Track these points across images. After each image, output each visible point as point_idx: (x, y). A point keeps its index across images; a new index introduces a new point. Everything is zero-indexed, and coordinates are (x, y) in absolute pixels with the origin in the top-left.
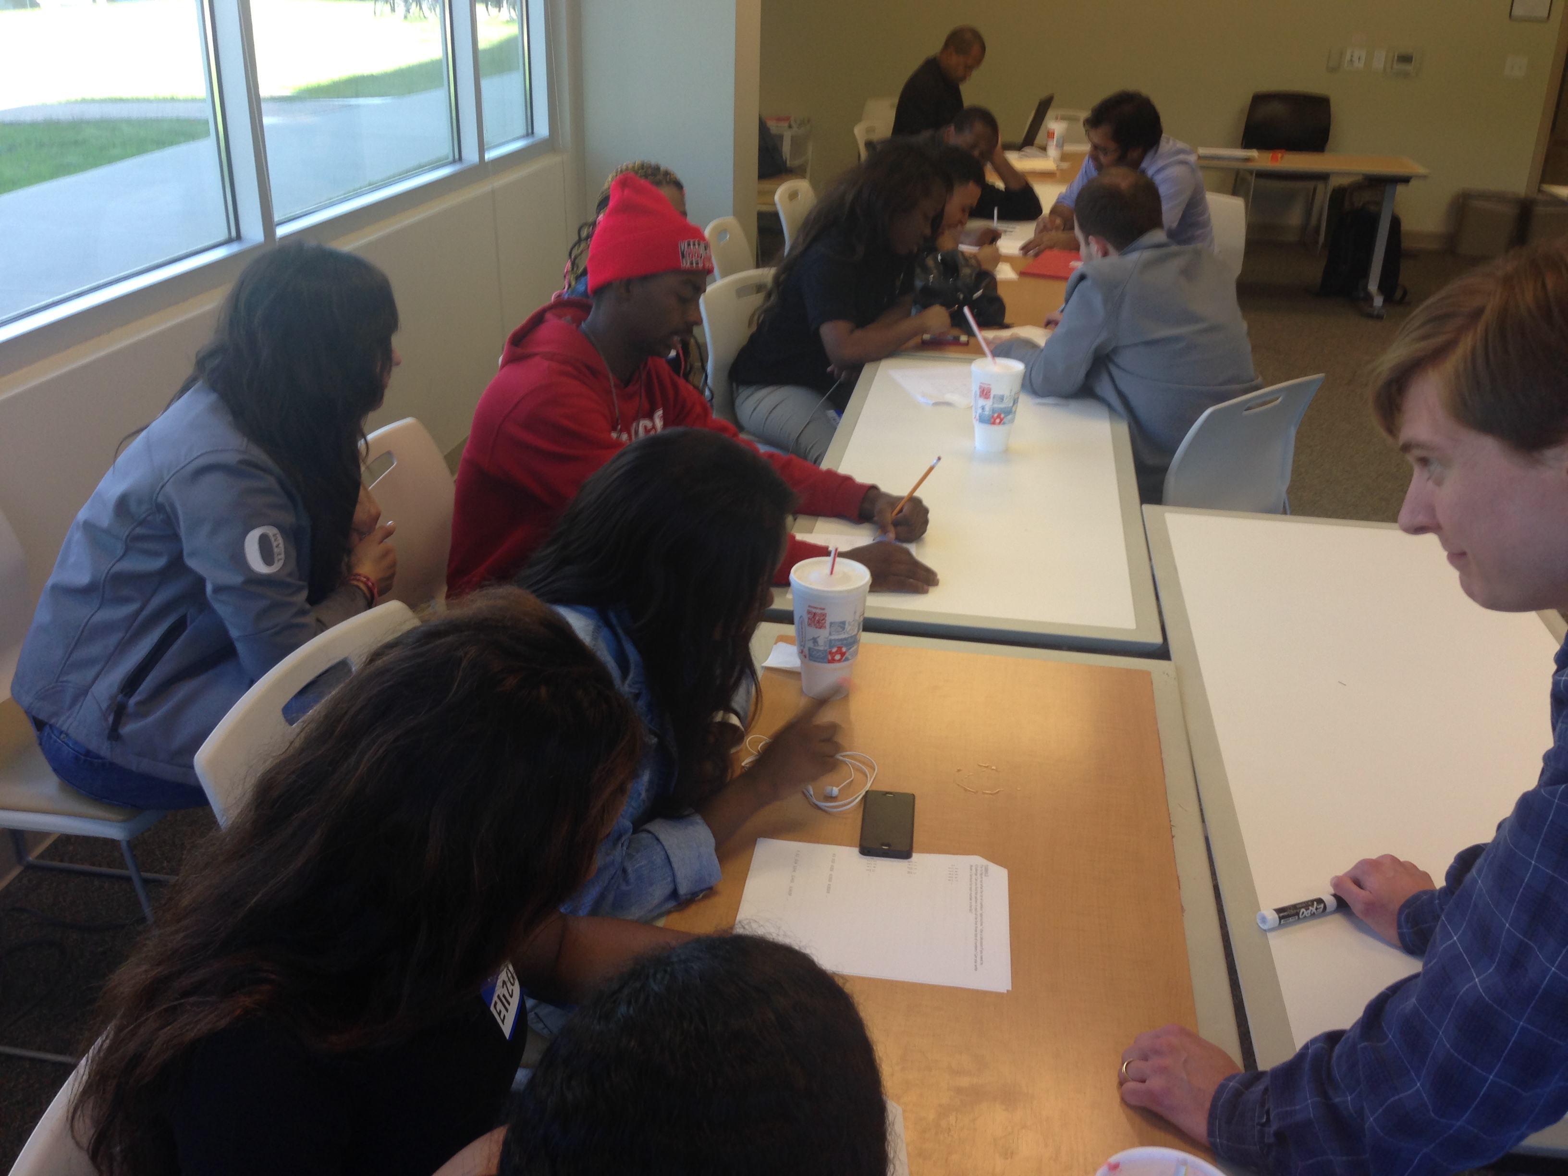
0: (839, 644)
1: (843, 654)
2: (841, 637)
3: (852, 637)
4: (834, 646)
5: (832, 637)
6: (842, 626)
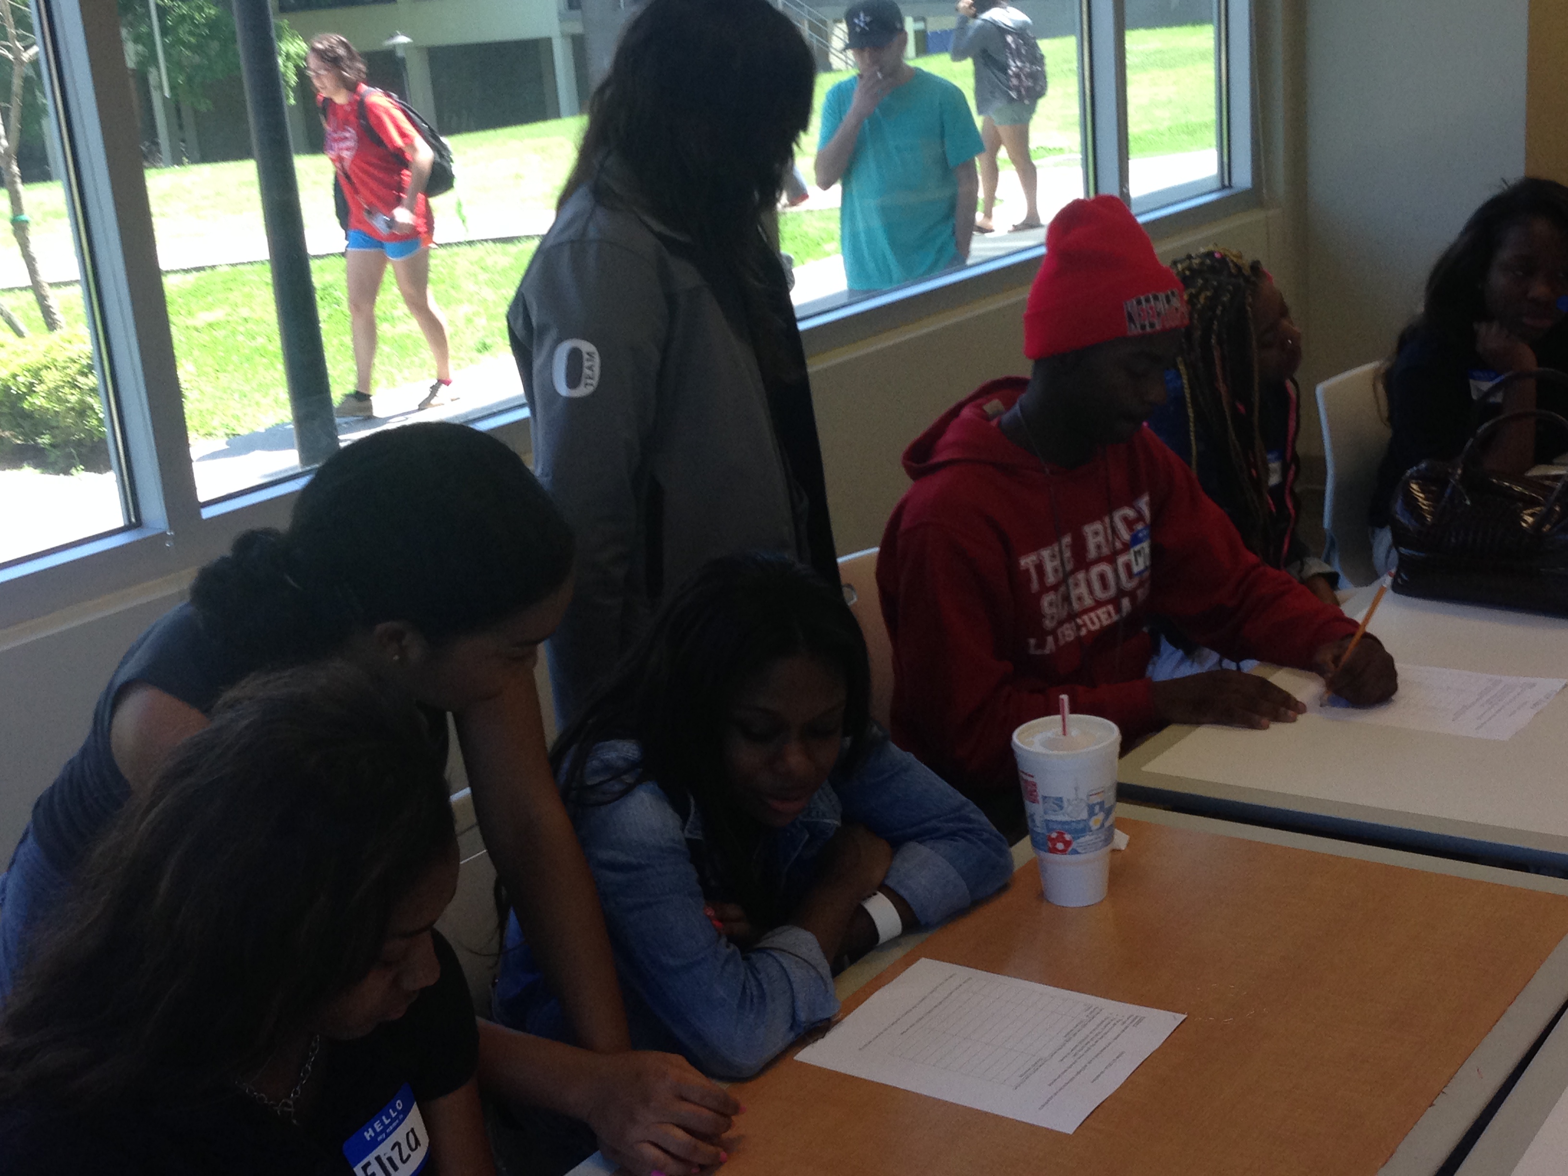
0: (1058, 827)
1: (1067, 844)
2: (1060, 818)
3: (1078, 822)
4: (1053, 830)
5: (1048, 817)
6: (1059, 802)
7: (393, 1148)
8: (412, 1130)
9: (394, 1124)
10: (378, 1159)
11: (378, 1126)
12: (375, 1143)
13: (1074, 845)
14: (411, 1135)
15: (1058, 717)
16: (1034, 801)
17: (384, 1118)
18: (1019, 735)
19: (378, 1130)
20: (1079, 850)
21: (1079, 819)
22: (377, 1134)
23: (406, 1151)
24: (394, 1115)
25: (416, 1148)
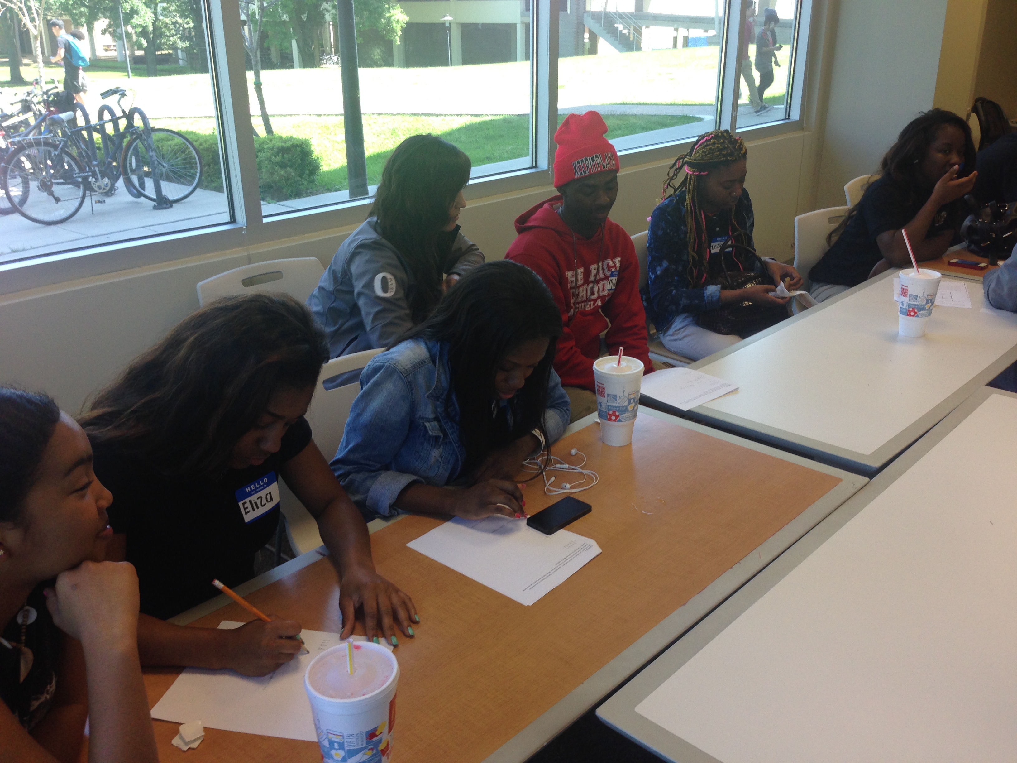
0: (614, 409)
1: (617, 417)
2: (615, 405)
3: (623, 407)
4: (610, 410)
5: (609, 404)
6: (615, 397)
7: (258, 499)
8: (270, 493)
9: (261, 488)
10: (250, 501)
11: (253, 487)
12: (250, 494)
13: (620, 417)
14: (269, 496)
15: (617, 356)
16: (603, 396)
17: (256, 484)
18: (596, 364)
19: (253, 489)
20: (622, 420)
21: (624, 405)
22: (252, 490)
23: (264, 501)
24: (261, 484)
25: (270, 501)
